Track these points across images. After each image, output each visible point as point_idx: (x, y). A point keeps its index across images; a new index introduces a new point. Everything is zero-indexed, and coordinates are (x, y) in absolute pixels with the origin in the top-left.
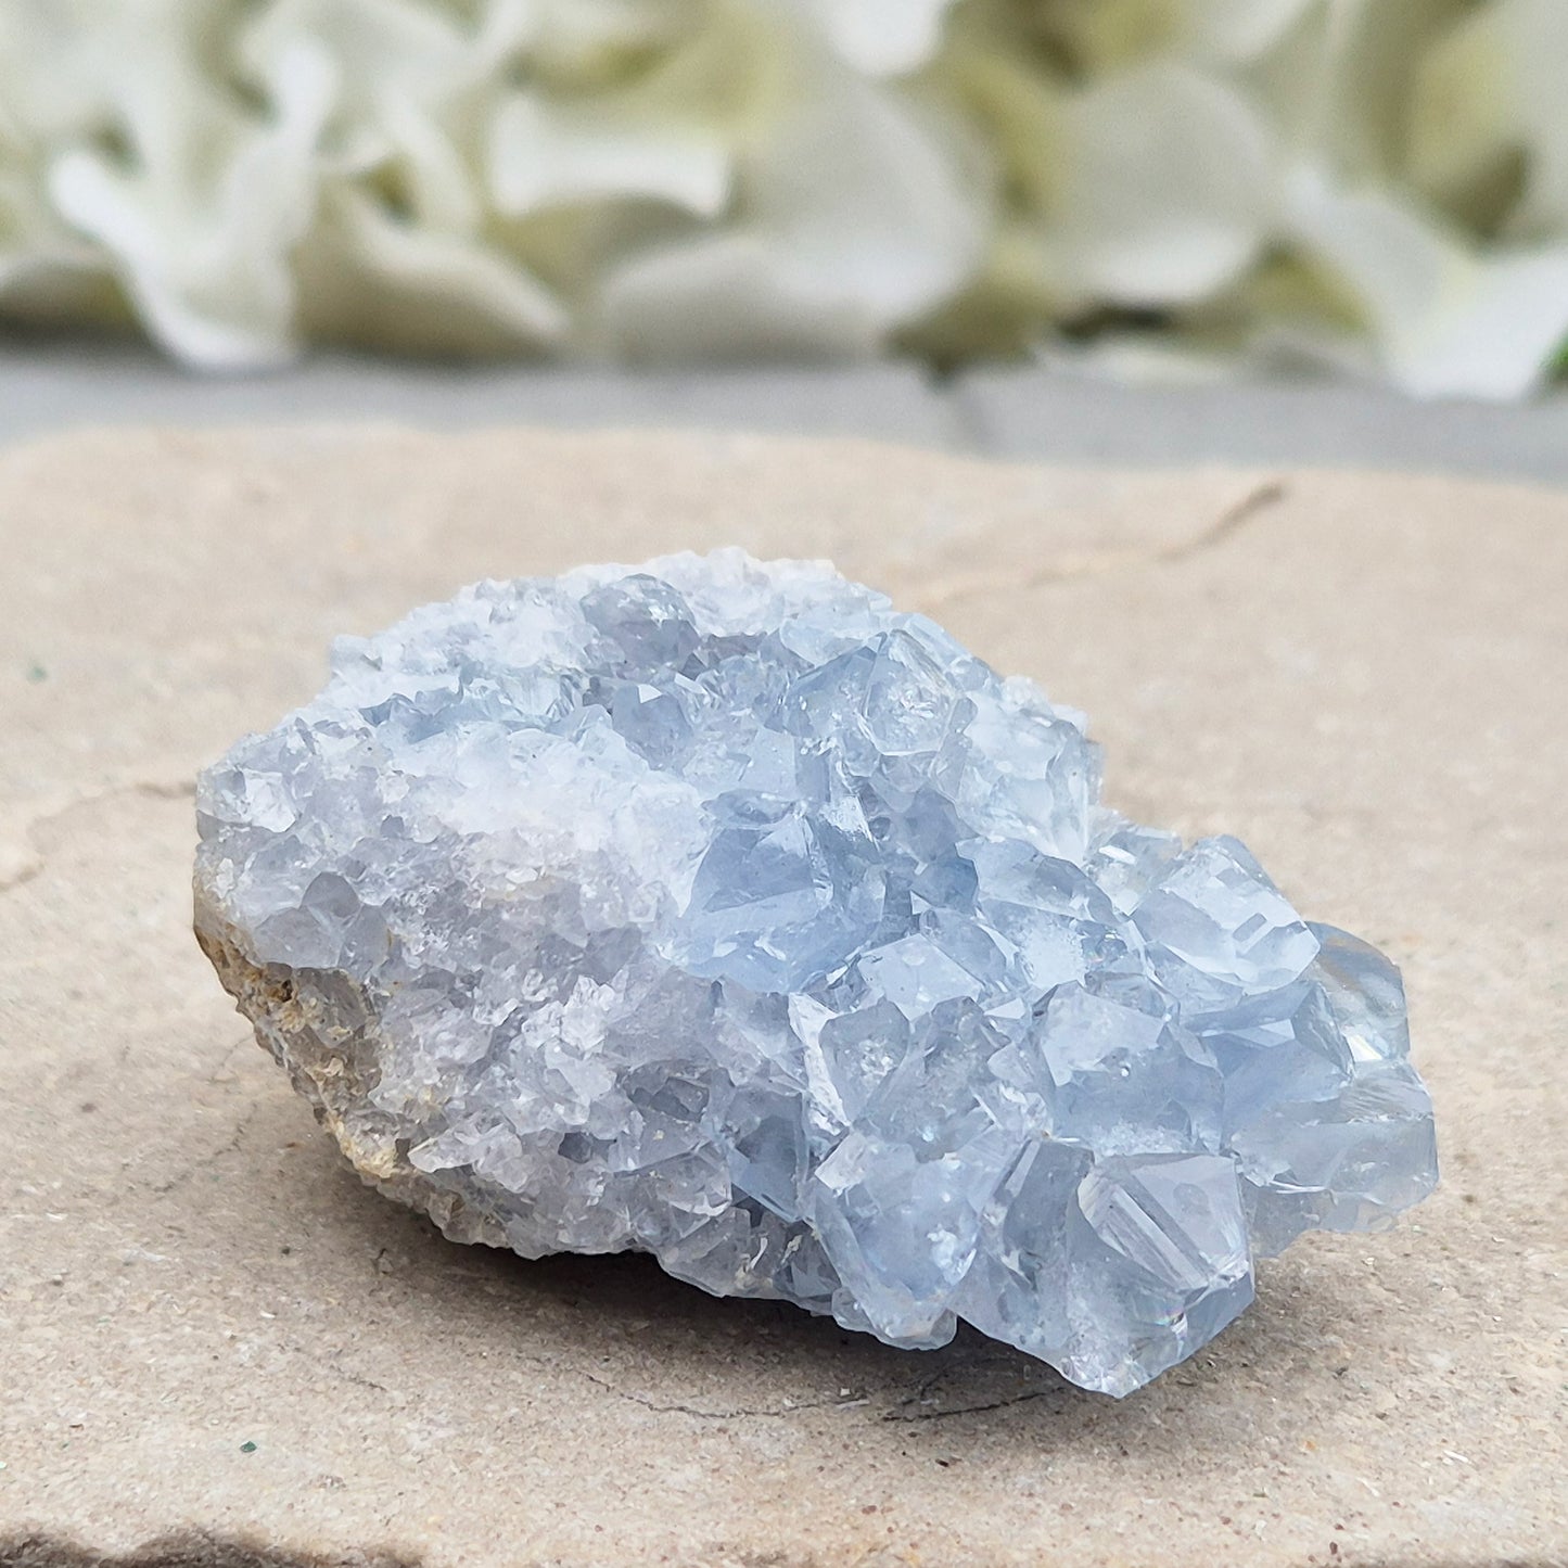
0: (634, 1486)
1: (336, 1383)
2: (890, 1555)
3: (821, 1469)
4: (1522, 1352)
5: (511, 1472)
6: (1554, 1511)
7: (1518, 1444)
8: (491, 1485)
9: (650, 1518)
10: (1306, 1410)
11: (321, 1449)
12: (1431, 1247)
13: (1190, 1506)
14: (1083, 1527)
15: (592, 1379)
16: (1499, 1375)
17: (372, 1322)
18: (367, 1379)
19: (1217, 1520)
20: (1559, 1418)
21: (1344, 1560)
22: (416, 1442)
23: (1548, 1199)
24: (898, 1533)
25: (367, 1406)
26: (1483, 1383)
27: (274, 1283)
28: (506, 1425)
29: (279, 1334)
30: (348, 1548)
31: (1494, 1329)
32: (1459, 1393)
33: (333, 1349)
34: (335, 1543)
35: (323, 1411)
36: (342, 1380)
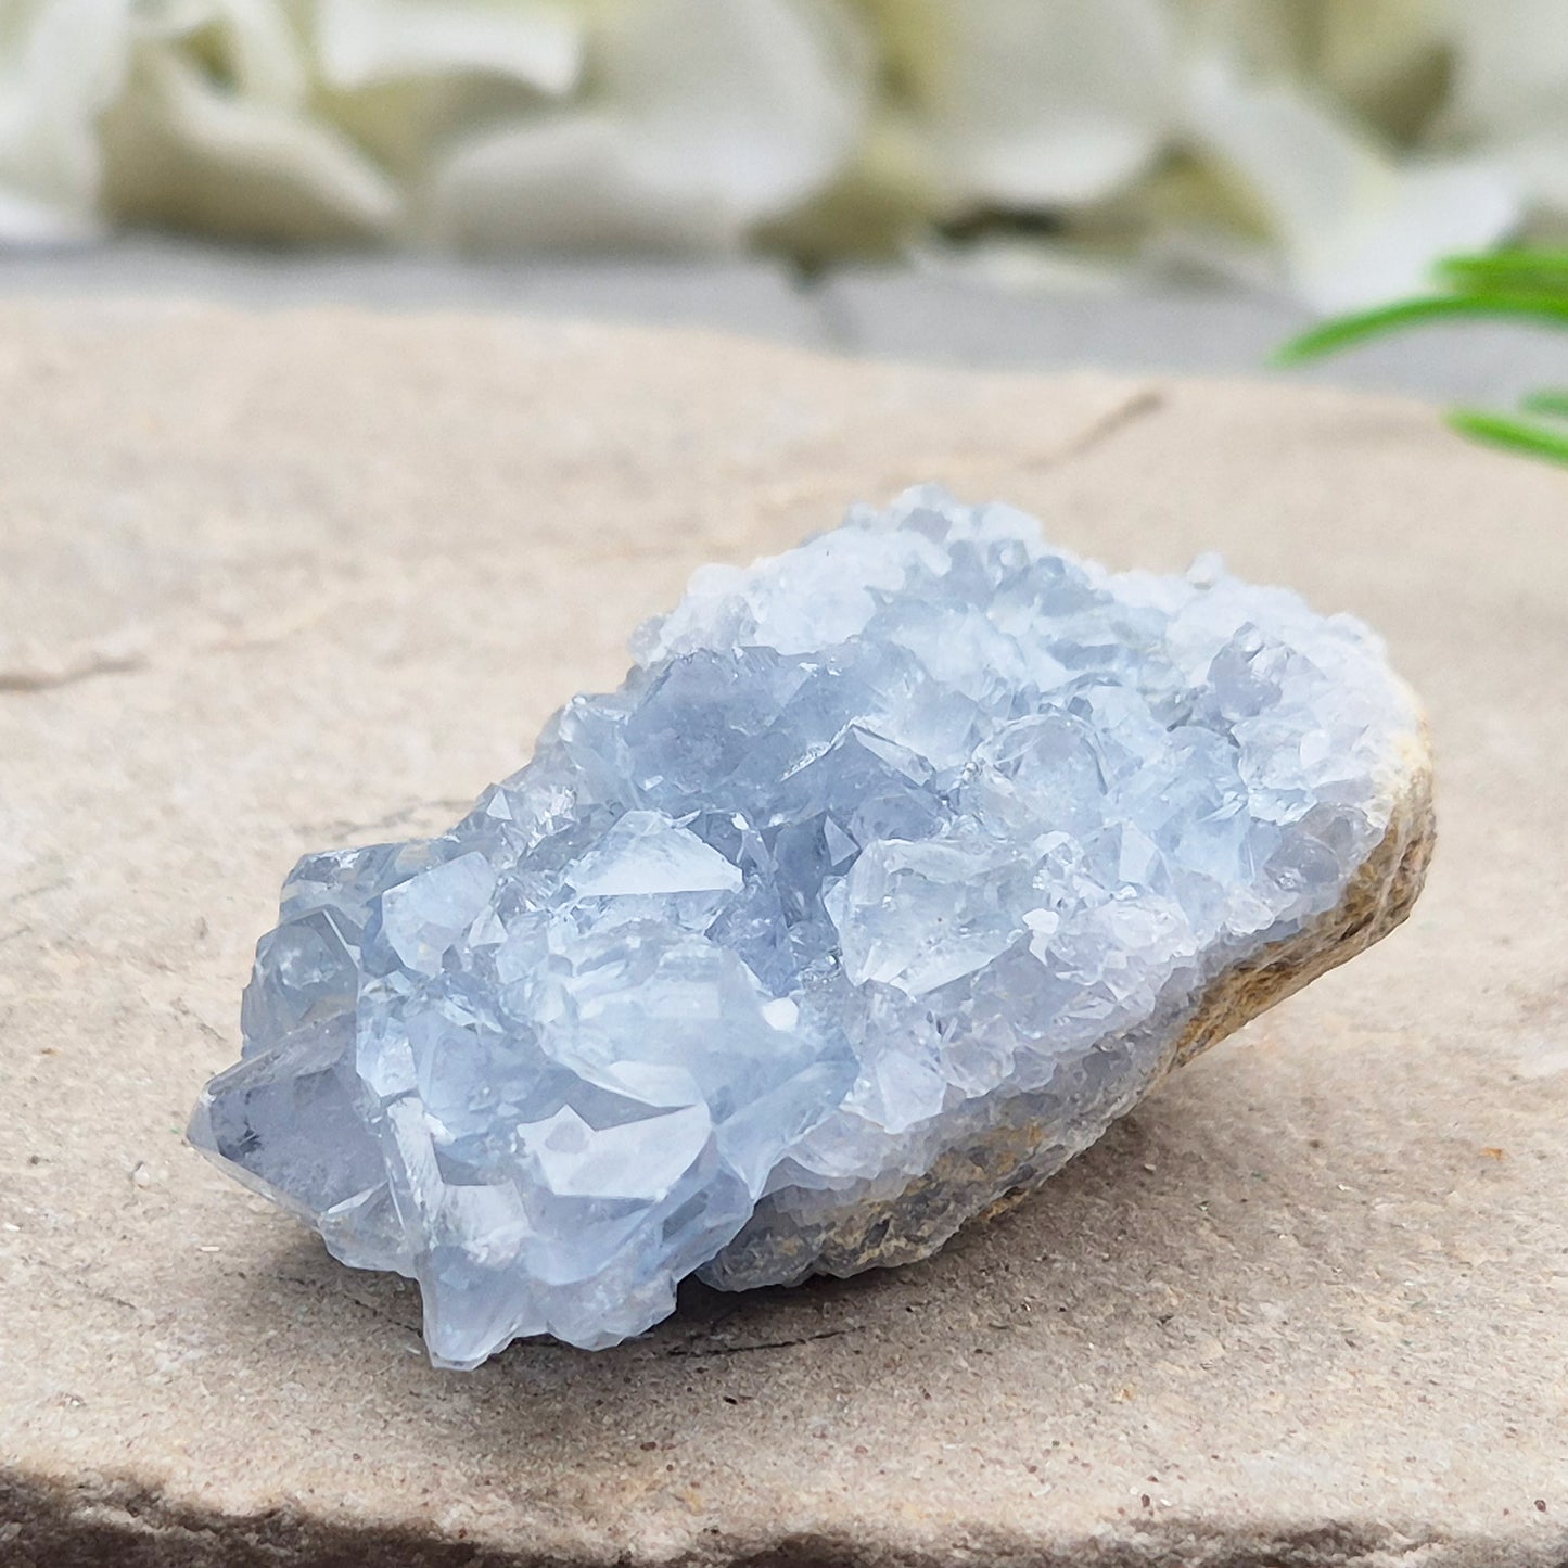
0: (398, 1414)
1: (83, 1299)
2: (669, 1494)
3: (599, 1403)
4: (1361, 1304)
5: (265, 1396)
6: (1385, 1470)
7: (1351, 1399)
8: (243, 1408)
9: (412, 1447)
10: (1125, 1357)
11: (61, 1367)
12: (1271, 1193)
13: (994, 1452)
14: (878, 1470)
15: (358, 1303)
16: (1336, 1328)
17: (124, 1237)
18: (116, 1296)
19: (1022, 1468)
20: (1398, 1374)
21: (1157, 1513)
22: (165, 1362)
23: (1400, 1146)
24: (678, 1471)
25: (114, 1324)
26: (1318, 1336)
27: (20, 1192)
28: (263, 1348)
29: (23, 1247)
30: (86, 1470)
31: (1334, 1280)
32: (1291, 1345)
33: (80, 1264)
34: (73, 1464)
35: (66, 1328)
36: (89, 1296)
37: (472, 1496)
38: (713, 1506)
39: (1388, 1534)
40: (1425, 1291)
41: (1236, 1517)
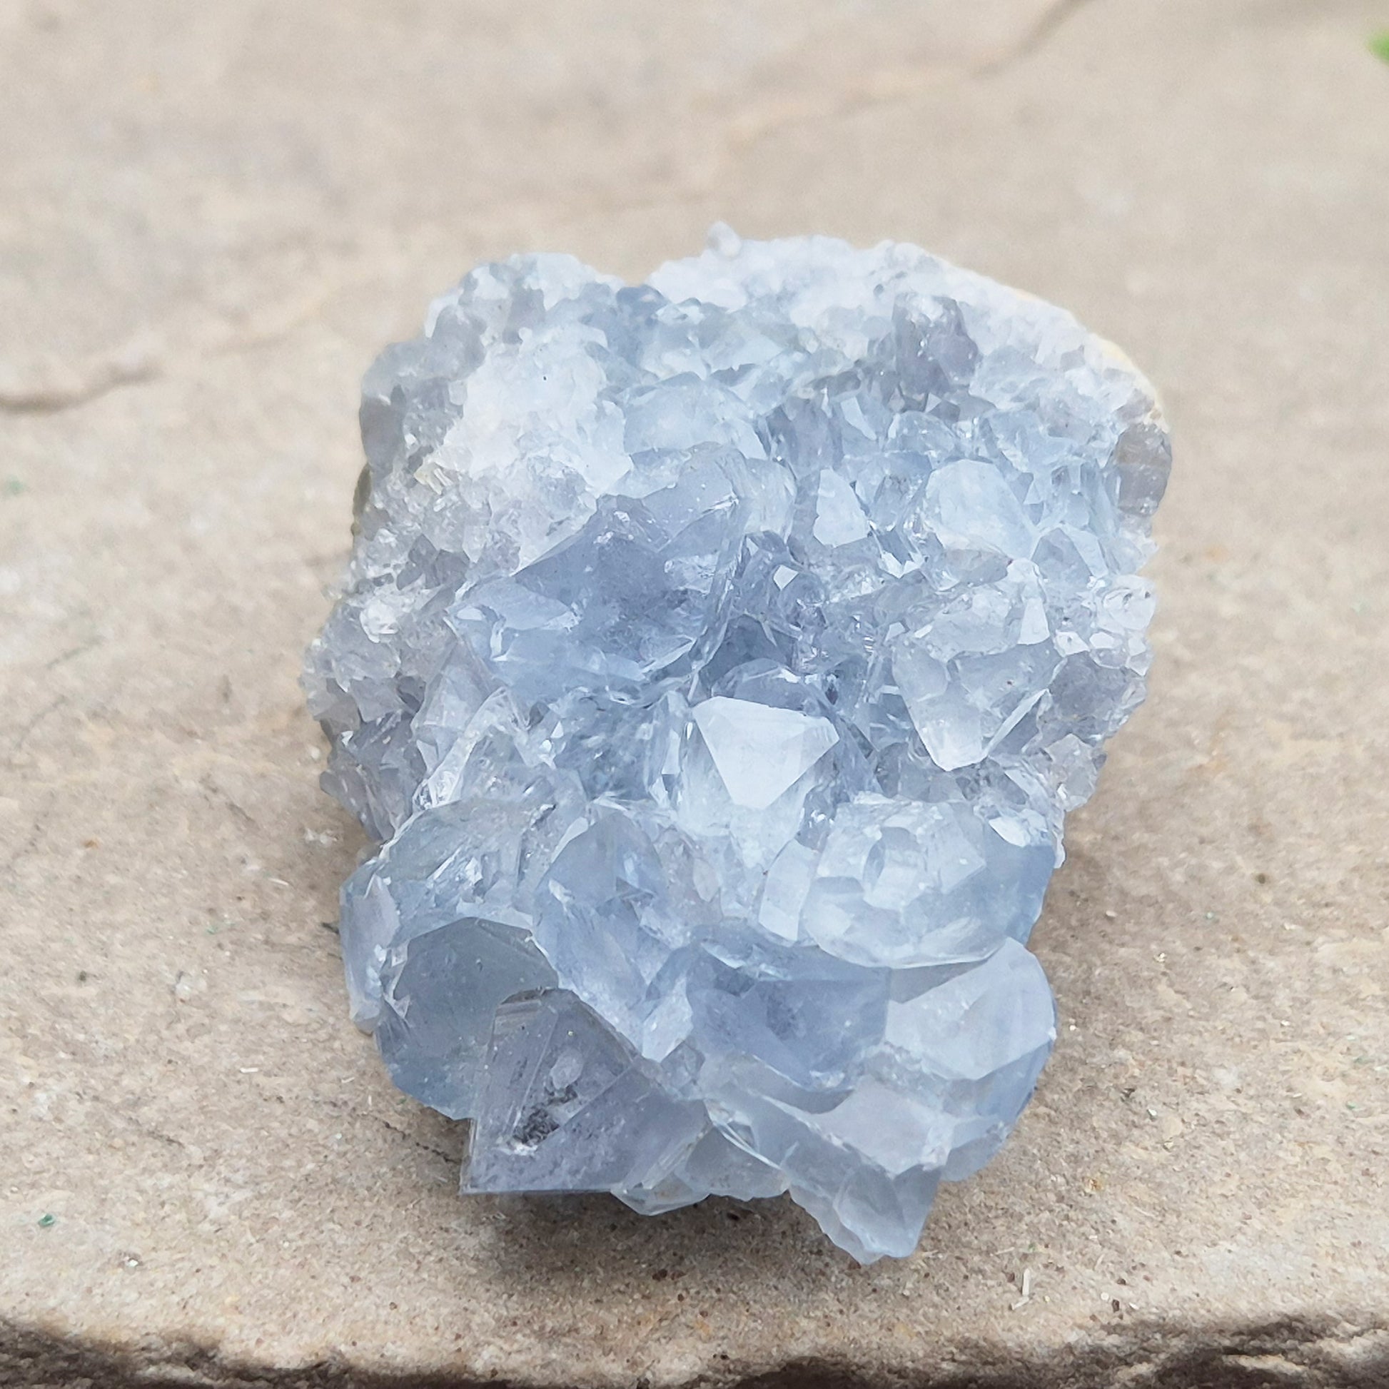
0: (429, 1253)
1: (134, 1138)
2: (681, 1324)
3: (613, 1228)
4: (1308, 1064)
5: (307, 1240)
6: (1333, 1256)
7: (1300, 1176)
8: (287, 1256)
9: (443, 1291)
10: (1093, 1140)
11: (119, 1221)
12: (1222, 937)
13: (976, 1261)
14: (870, 1289)
15: (388, 1126)
16: (1285, 1094)
17: (170, 1062)
18: (165, 1133)
19: (1002, 1277)
20: (1342, 1144)
21: (1126, 1318)
22: (215, 1210)
23: (1340, 875)
24: (688, 1300)
25: (165, 1166)
26: (1269, 1104)
27: (72, 1017)
28: (303, 1185)
29: (77, 1080)
30: (147, 1334)
31: (1281, 1036)
32: (1245, 1117)
33: (130, 1096)
34: (135, 1330)
35: (121, 1172)
36: (140, 1134)
37: (501, 1337)
38: (721, 1334)
39: (1337, 1323)
40: (1365, 1044)
41: (1199, 1316)
